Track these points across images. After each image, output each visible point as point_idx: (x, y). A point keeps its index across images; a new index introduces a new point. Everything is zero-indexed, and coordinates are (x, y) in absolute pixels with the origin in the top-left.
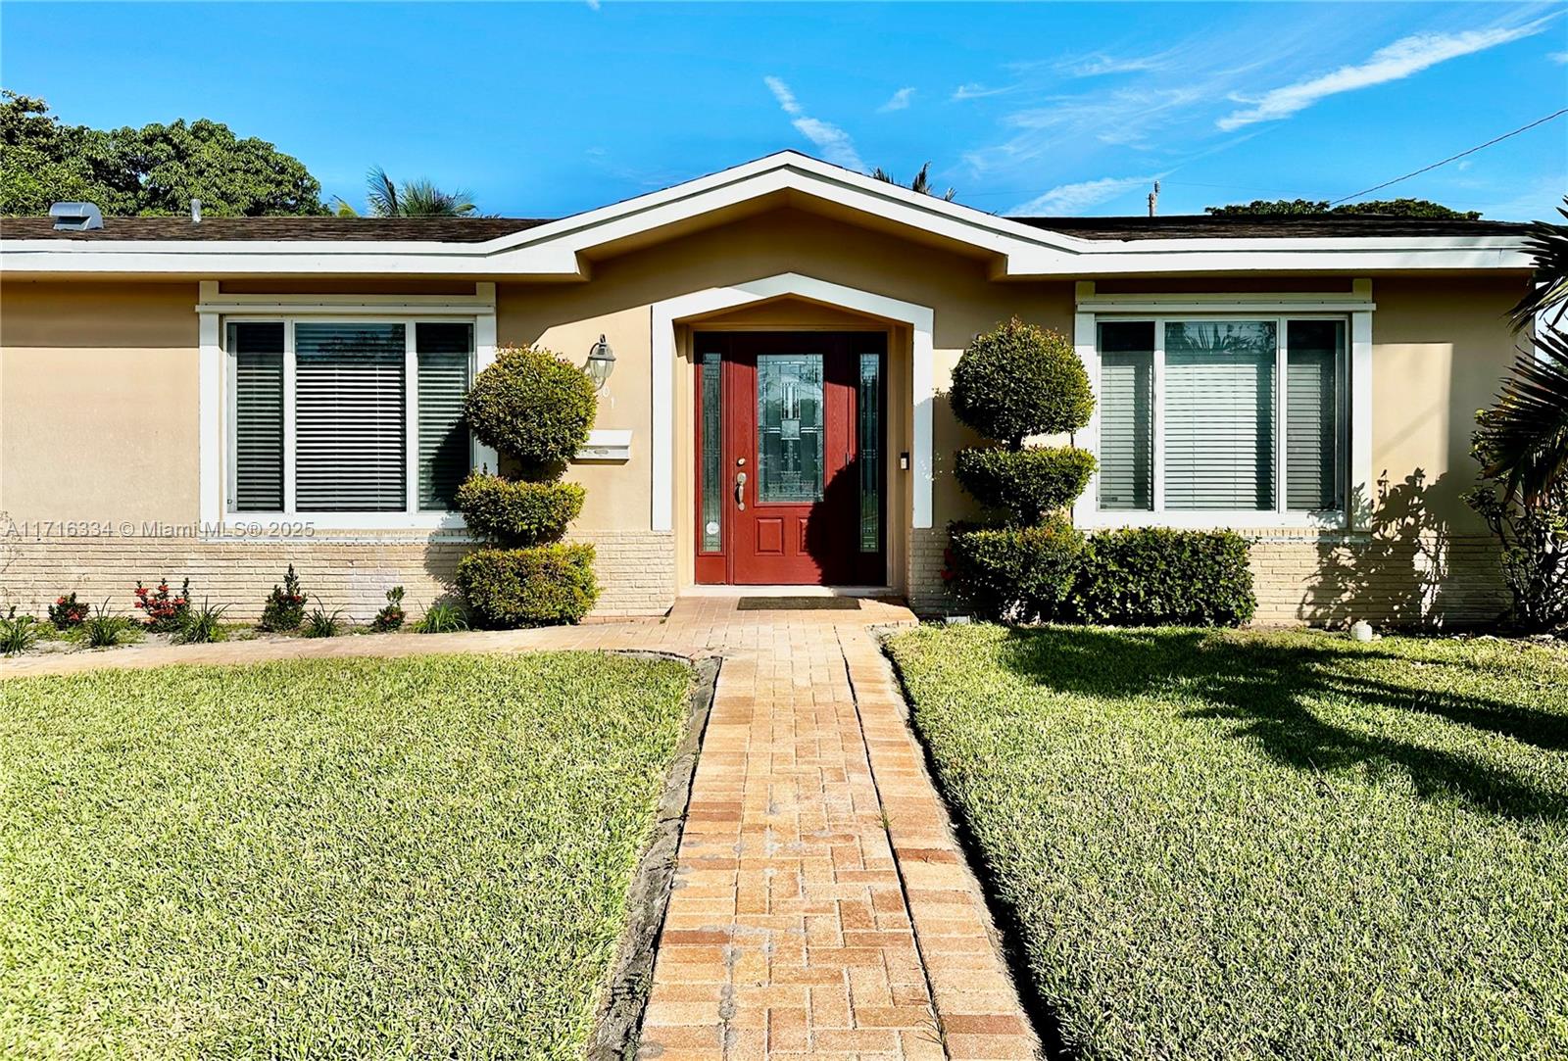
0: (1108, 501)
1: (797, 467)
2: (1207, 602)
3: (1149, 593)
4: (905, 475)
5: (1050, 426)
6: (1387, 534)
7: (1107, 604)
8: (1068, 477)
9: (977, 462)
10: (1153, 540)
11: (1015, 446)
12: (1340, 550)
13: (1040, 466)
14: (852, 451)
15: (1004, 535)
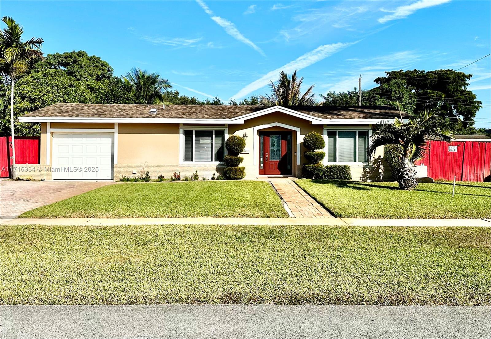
0: (329, 160)
1: (277, 154)
2: (343, 176)
3: (334, 174)
4: (295, 156)
5: (318, 148)
6: (375, 166)
7: (328, 177)
8: (322, 156)
9: (307, 154)
10: (335, 166)
11: (313, 151)
12: (367, 169)
13: (317, 154)
14: (286, 152)
15: (311, 165)
